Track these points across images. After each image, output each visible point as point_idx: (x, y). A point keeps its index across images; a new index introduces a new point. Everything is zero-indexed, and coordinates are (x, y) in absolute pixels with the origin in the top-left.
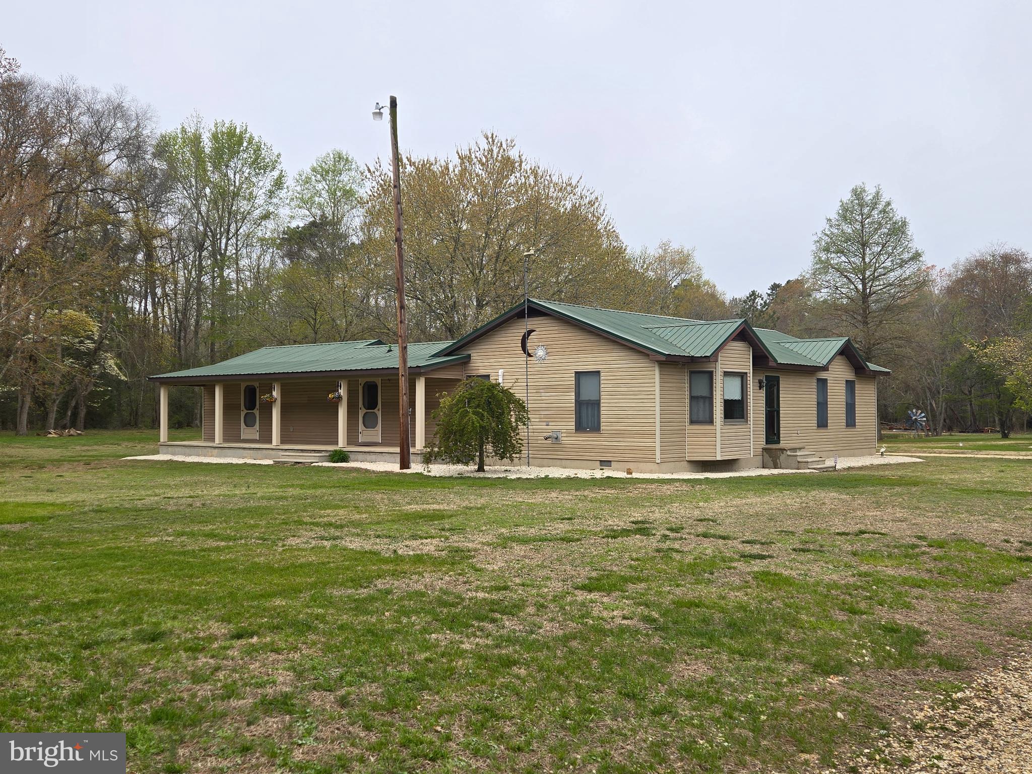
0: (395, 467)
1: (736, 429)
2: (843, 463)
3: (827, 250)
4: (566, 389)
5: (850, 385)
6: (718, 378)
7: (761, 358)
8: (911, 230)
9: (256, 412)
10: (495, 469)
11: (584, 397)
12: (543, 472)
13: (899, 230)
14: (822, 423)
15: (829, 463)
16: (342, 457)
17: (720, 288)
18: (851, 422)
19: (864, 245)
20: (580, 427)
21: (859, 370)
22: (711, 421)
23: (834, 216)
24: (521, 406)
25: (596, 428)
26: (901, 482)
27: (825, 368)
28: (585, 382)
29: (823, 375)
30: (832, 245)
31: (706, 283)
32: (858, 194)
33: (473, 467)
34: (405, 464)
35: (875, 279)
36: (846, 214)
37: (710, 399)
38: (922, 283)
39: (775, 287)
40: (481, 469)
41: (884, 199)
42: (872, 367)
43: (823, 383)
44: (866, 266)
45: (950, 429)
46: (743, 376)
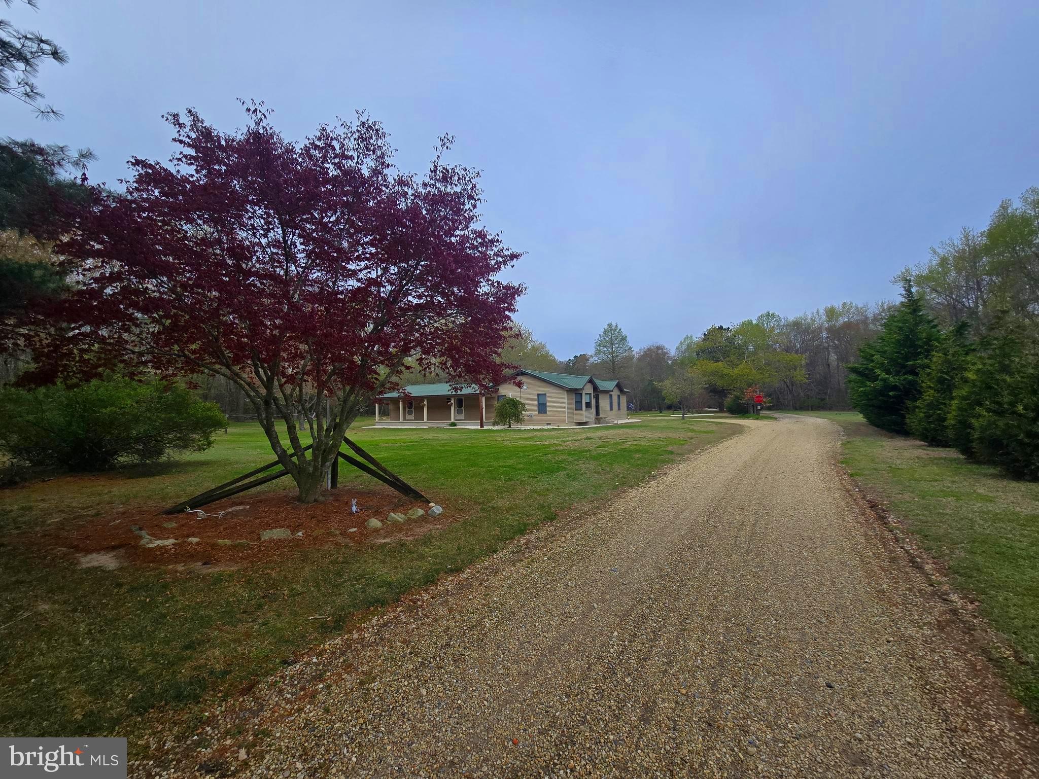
0: (479, 427)
1: (589, 412)
2: (620, 422)
3: (599, 346)
4: (535, 400)
5: (619, 396)
6: (584, 395)
7: (595, 388)
8: (628, 339)
9: (413, 410)
10: (514, 426)
11: (541, 402)
12: (532, 427)
13: (624, 339)
14: (611, 409)
15: (616, 422)
16: (454, 424)
17: (556, 358)
18: (619, 409)
19: (612, 344)
20: (539, 412)
21: (621, 391)
22: (582, 409)
23: (602, 334)
24: (523, 405)
25: (545, 412)
26: (638, 426)
27: (612, 391)
28: (541, 397)
29: (611, 393)
30: (600, 344)
31: (551, 356)
32: (610, 325)
33: (506, 427)
34: (482, 426)
35: (617, 356)
36: (605, 332)
37: (581, 402)
38: (631, 358)
39: (576, 357)
40: (510, 427)
41: (619, 327)
42: (625, 390)
43: (611, 396)
44: (613, 352)
45: (640, 410)
46: (590, 394)
